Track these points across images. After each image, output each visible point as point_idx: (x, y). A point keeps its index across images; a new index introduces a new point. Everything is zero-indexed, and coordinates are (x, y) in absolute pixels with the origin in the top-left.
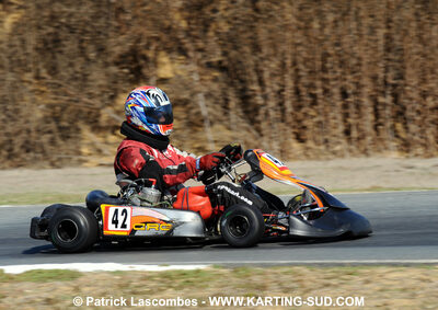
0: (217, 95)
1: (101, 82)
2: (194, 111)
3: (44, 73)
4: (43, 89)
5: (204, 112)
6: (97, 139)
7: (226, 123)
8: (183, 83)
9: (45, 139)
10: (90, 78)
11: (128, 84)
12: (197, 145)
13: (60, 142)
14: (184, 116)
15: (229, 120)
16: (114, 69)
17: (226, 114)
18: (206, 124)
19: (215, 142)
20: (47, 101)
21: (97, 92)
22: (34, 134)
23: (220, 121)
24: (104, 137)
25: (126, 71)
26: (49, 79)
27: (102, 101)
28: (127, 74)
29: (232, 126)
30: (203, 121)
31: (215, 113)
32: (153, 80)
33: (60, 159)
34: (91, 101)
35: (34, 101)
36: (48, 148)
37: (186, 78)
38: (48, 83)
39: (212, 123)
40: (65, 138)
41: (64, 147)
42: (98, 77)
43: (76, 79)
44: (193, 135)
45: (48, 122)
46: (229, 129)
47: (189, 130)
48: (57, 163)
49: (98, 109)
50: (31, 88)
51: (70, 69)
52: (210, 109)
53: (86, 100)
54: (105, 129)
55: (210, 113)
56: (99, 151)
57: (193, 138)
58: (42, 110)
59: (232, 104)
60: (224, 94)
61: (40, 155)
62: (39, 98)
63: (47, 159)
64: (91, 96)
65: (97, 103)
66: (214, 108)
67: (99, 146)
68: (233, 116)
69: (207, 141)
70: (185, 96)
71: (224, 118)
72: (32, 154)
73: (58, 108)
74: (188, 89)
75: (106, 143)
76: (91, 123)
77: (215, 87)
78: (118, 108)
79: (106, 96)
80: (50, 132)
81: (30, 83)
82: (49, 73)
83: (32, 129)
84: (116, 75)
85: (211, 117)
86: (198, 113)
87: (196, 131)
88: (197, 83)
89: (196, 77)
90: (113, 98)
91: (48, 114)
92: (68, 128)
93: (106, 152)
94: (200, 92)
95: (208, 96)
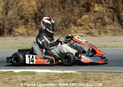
0: (111, 16)
1: (77, 12)
2: (104, 21)
3: (61, 9)
4: (61, 13)
5: (107, 21)
6: (75, 28)
7: (113, 24)
8: (101, 12)
9: (61, 28)
10: (74, 11)
11: (85, 12)
12: (105, 31)
13: (65, 29)
14: (101, 22)
15: (114, 24)
16: (81, 8)
17: (113, 22)
18: (107, 25)
19: (110, 30)
20: (62, 17)
21: (76, 14)
22: (57, 26)
23: (112, 24)
24: (78, 27)
25: (85, 9)
26: (63, 10)
27: (78, 17)
28: (85, 10)
29: (115, 26)
30: (106, 24)
31: (110, 21)
32: (92, 12)
33: (65, 34)
34: (74, 17)
35: (58, 17)
36: (62, 31)
37: (102, 11)
38: (62, 12)
39: (109, 24)
40: (67, 27)
41: (66, 30)
42: (77, 10)
43: (70, 11)
44: (103, 28)
45: (62, 23)
46: (114, 26)
47: (102, 26)
48: (64, 35)
49: (76, 20)
50: (57, 13)
51: (69, 8)
52: (109, 20)
53: (73, 17)
54: (78, 25)
55: (108, 22)
56: (76, 32)
57: (104, 29)
58: (60, 20)
59: (115, 19)
60: (113, 16)
61: (59, 32)
62: (60, 16)
63: (61, 34)
64: (74, 16)
65: (76, 18)
66: (110, 20)
67: (76, 30)
68: (115, 22)
69: (107, 29)
70: (102, 16)
71: (113, 23)
72: (57, 32)
73: (65, 19)
74: (102, 14)
75: (78, 29)
76: (74, 23)
77: (110, 14)
78: (82, 19)
79: (79, 16)
80: (62, 26)
81: (57, 11)
82: (63, 9)
83: (57, 25)
84: (82, 10)
85: (109, 23)
86: (105, 21)
87: (104, 26)
88: (105, 13)
89: (105, 11)
90: (80, 16)
91: (62, 21)
92: (67, 25)
93: (78, 32)
94: (106, 15)
95: (108, 16)
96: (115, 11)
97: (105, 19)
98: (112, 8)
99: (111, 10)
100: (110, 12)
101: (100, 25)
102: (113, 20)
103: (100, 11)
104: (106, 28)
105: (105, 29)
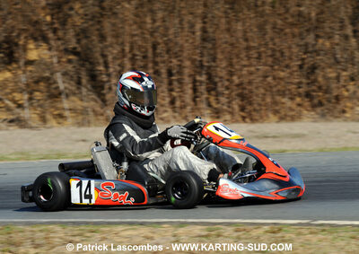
96: (81, 59)
97: (55, 82)
98: (74, 52)
99: (71, 57)
100: (70, 61)
101: (45, 97)
102: (79, 83)
103: (42, 59)
104: (59, 105)
105: (57, 109)
